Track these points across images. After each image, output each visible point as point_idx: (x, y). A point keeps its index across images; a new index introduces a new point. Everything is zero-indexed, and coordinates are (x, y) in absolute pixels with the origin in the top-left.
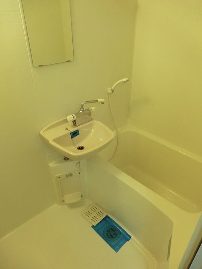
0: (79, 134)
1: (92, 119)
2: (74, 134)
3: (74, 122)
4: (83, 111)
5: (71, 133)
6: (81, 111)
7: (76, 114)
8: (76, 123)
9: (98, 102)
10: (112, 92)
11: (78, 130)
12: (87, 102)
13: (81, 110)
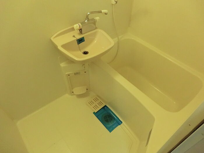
0: (84, 41)
1: (96, 28)
2: (80, 41)
4: (88, 20)
5: (77, 40)
7: (82, 23)
8: (82, 31)
9: (101, 12)
10: (116, 3)
11: (83, 37)
12: (92, 13)
13: (86, 20)
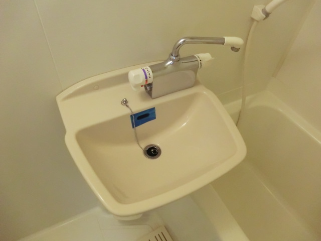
0: (154, 118)
1: (196, 83)
2: (142, 118)
3: (148, 88)
5: (131, 116)
6: (170, 62)
7: (154, 69)
8: (151, 89)
9: (223, 44)
10: (265, 19)
11: (153, 109)
12: (193, 39)
13: (170, 59)
